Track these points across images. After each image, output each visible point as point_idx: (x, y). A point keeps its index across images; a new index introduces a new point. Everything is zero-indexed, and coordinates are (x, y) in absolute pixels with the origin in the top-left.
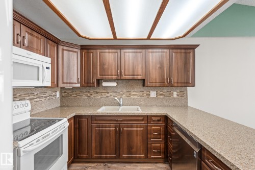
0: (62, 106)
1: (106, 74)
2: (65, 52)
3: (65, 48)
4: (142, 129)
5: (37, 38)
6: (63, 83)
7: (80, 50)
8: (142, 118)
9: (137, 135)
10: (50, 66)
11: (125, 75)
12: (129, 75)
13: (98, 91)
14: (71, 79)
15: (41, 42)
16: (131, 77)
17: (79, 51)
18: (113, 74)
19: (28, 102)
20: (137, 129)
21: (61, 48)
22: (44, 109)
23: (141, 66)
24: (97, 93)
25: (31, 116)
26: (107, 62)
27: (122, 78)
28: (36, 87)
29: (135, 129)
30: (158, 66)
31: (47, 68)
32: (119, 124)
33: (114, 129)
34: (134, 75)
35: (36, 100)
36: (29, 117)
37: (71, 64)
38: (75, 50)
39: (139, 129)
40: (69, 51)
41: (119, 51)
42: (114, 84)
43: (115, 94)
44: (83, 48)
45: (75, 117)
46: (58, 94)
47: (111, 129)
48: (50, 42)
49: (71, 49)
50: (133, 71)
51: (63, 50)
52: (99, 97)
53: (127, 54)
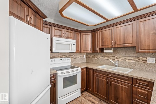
0: (86, 62)
1: (104, 45)
2: (84, 35)
3: (84, 33)
4: (127, 87)
5: (71, 32)
6: (83, 51)
7: (91, 33)
8: (127, 78)
9: (122, 90)
10: (75, 43)
11: (117, 44)
12: (121, 44)
13: (103, 55)
14: (87, 49)
15: (72, 34)
18: (109, 44)
19: (70, 58)
20: (122, 86)
21: (82, 34)
22: (78, 62)
23: (131, 36)
24: (102, 57)
25: (71, 64)
26: (105, 37)
27: (115, 47)
28: (70, 53)
29: (121, 85)
31: (74, 44)
32: (109, 78)
33: (105, 80)
34: (124, 44)
35: (74, 58)
36: (70, 65)
37: (87, 41)
38: (89, 33)
39: (124, 86)
40: (85, 34)
41: (112, 28)
42: (111, 51)
43: (113, 58)
44: (93, 31)
45: (87, 68)
46: (85, 56)
47: (104, 80)
48: (77, 33)
49: (86, 33)
50: (124, 40)
51: (83, 35)
52: (103, 59)
53: (119, 28)
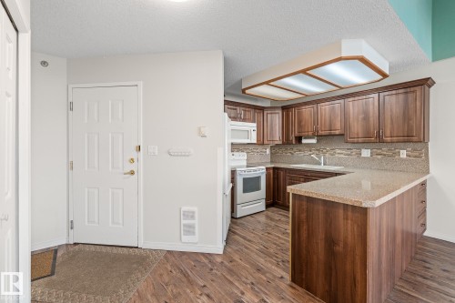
0: (271, 162)
1: (303, 131)
2: (268, 115)
3: (269, 112)
5: (249, 111)
6: (267, 141)
10: (255, 129)
11: (322, 131)
12: (326, 131)
13: (301, 148)
14: (273, 137)
15: (250, 113)
16: (327, 133)
17: (280, 112)
18: (309, 131)
19: (245, 154)
21: (265, 112)
23: (339, 120)
24: (300, 150)
26: (304, 119)
27: (319, 134)
30: (361, 117)
34: (331, 130)
35: (250, 153)
37: (274, 124)
38: (277, 111)
41: (315, 106)
42: (314, 141)
43: (317, 152)
44: (284, 108)
45: (274, 168)
46: (268, 151)
48: (257, 111)
49: (273, 112)
50: (330, 125)
52: (302, 154)
53: (324, 107)
